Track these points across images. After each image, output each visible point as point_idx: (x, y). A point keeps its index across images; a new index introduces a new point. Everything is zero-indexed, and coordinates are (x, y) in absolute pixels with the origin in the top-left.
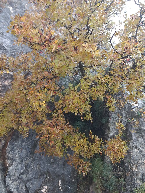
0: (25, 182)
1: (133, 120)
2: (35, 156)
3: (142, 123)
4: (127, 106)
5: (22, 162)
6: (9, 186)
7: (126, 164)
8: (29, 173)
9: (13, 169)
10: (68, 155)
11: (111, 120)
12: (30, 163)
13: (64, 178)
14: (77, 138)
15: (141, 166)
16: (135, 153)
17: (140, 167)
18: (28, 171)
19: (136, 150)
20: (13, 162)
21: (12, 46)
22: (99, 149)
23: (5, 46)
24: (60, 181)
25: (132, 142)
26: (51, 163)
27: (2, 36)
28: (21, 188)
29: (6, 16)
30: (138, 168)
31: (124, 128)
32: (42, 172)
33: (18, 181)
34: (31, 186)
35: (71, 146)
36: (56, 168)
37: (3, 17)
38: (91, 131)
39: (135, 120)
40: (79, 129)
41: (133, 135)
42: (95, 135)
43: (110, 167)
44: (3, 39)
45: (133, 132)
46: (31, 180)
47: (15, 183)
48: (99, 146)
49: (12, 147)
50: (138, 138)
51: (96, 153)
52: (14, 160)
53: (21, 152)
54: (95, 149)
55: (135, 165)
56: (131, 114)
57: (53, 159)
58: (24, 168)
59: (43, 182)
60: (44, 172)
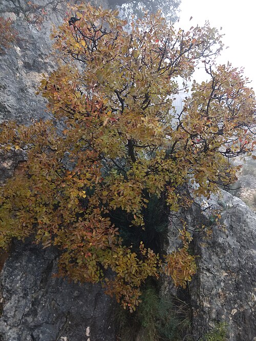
0: (32, 329)
1: (204, 228)
2: (49, 286)
3: (217, 233)
4: (194, 208)
5: (26, 295)
6: (4, 334)
7: (193, 297)
8: (37, 315)
9: (12, 307)
10: (107, 279)
11: (171, 227)
12: (40, 297)
13: (95, 322)
14: (121, 253)
15: (216, 299)
16: (206, 278)
17: (214, 300)
18: (37, 311)
19: (208, 274)
20: (11, 295)
21: (18, 107)
22: (155, 269)
23: (7, 107)
24: (88, 327)
25: (202, 262)
26: (75, 297)
27: (3, 92)
28: (24, 338)
29: (11, 61)
30: (210, 302)
31: (191, 239)
32: (60, 312)
33: (20, 327)
34: (41, 336)
35: (112, 265)
36: (82, 306)
37: (6, 62)
38: (141, 242)
39: (206, 229)
40: (122, 240)
41: (203, 251)
42: (149, 249)
43: (169, 302)
44: (6, 95)
45: (203, 246)
46: (40, 325)
47: (14, 329)
48: (155, 265)
49: (11, 270)
50: (210, 255)
51: (150, 275)
52: (13, 292)
53: (26, 279)
54: (149, 270)
55: (206, 298)
56: (200, 220)
57: (79, 291)
58: (31, 305)
59: (60, 330)
60: (63, 313)
